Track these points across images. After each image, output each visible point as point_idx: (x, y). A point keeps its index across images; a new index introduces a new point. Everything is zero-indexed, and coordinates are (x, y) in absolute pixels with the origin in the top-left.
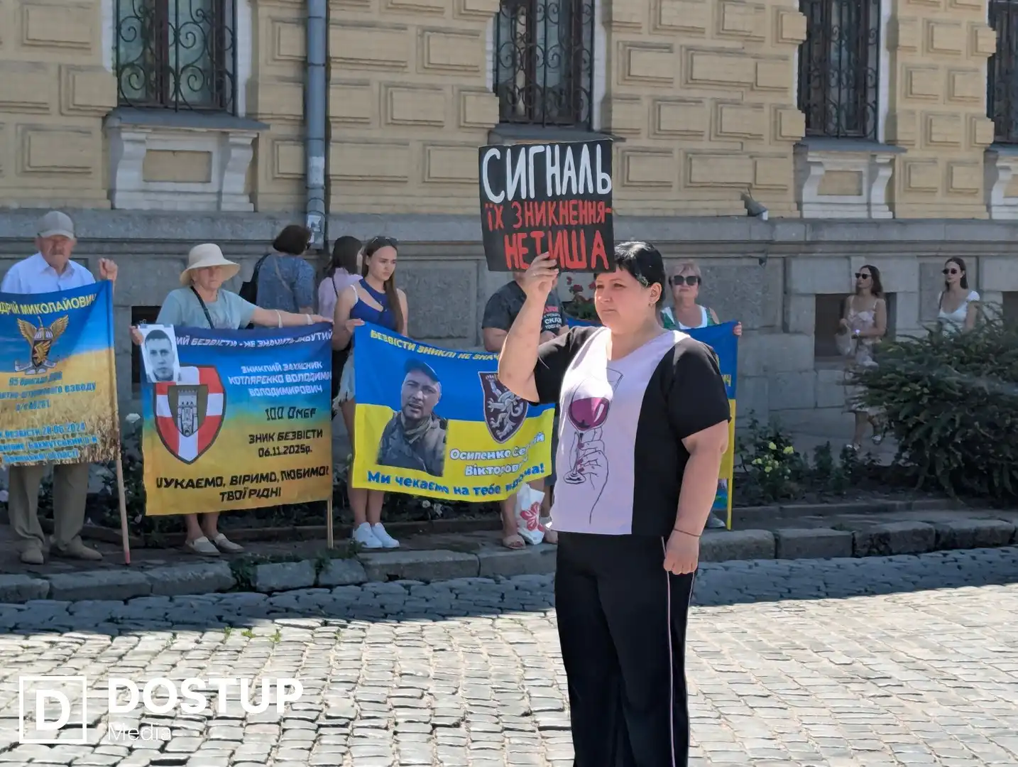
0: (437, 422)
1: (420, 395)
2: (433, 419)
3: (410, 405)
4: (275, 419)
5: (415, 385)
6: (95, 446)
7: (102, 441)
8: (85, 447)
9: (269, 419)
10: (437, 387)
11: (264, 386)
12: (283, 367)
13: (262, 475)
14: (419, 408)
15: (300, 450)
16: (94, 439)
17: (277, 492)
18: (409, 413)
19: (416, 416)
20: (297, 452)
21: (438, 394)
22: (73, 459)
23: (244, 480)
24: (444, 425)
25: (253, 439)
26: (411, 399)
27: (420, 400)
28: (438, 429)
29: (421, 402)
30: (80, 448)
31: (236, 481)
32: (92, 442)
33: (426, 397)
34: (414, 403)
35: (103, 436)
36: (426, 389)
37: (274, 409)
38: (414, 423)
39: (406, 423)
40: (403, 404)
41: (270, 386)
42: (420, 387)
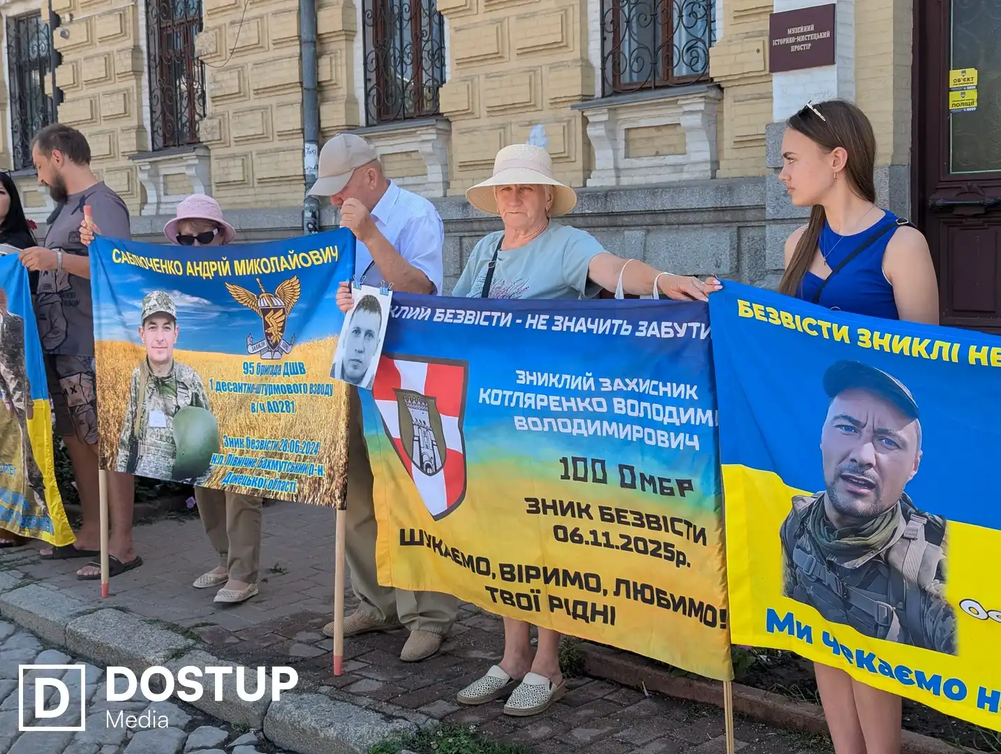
0: (918, 525)
1: (868, 452)
2: (907, 519)
3: (846, 478)
4: (585, 479)
5: (854, 427)
6: (318, 481)
7: (329, 475)
8: (306, 478)
9: (566, 477)
10: (910, 432)
11: (556, 415)
12: (597, 384)
13: (566, 573)
14: (869, 485)
15: (662, 552)
16: (320, 471)
17: (608, 615)
18: (843, 498)
19: (861, 505)
20: (654, 553)
21: (913, 453)
22: (288, 495)
23: (529, 577)
24: (935, 534)
25: (536, 506)
26: (846, 463)
27: (870, 465)
28: (921, 545)
29: (872, 471)
30: (300, 481)
31: (511, 572)
32: (316, 474)
33: (883, 458)
34: (855, 475)
35: (331, 468)
36: (881, 437)
37: (585, 460)
38: (857, 523)
39: (838, 521)
40: (829, 474)
41: (571, 414)
42: (866, 432)
